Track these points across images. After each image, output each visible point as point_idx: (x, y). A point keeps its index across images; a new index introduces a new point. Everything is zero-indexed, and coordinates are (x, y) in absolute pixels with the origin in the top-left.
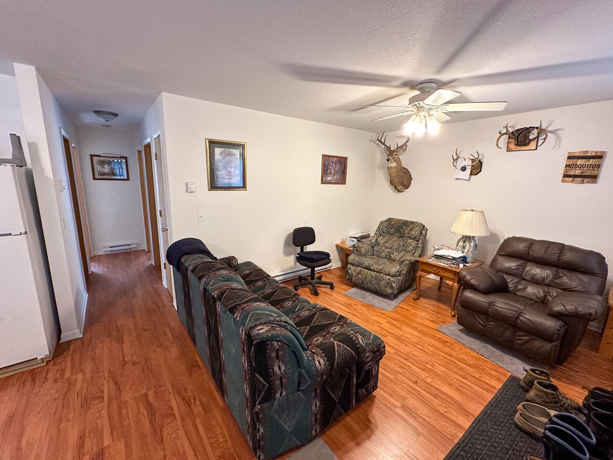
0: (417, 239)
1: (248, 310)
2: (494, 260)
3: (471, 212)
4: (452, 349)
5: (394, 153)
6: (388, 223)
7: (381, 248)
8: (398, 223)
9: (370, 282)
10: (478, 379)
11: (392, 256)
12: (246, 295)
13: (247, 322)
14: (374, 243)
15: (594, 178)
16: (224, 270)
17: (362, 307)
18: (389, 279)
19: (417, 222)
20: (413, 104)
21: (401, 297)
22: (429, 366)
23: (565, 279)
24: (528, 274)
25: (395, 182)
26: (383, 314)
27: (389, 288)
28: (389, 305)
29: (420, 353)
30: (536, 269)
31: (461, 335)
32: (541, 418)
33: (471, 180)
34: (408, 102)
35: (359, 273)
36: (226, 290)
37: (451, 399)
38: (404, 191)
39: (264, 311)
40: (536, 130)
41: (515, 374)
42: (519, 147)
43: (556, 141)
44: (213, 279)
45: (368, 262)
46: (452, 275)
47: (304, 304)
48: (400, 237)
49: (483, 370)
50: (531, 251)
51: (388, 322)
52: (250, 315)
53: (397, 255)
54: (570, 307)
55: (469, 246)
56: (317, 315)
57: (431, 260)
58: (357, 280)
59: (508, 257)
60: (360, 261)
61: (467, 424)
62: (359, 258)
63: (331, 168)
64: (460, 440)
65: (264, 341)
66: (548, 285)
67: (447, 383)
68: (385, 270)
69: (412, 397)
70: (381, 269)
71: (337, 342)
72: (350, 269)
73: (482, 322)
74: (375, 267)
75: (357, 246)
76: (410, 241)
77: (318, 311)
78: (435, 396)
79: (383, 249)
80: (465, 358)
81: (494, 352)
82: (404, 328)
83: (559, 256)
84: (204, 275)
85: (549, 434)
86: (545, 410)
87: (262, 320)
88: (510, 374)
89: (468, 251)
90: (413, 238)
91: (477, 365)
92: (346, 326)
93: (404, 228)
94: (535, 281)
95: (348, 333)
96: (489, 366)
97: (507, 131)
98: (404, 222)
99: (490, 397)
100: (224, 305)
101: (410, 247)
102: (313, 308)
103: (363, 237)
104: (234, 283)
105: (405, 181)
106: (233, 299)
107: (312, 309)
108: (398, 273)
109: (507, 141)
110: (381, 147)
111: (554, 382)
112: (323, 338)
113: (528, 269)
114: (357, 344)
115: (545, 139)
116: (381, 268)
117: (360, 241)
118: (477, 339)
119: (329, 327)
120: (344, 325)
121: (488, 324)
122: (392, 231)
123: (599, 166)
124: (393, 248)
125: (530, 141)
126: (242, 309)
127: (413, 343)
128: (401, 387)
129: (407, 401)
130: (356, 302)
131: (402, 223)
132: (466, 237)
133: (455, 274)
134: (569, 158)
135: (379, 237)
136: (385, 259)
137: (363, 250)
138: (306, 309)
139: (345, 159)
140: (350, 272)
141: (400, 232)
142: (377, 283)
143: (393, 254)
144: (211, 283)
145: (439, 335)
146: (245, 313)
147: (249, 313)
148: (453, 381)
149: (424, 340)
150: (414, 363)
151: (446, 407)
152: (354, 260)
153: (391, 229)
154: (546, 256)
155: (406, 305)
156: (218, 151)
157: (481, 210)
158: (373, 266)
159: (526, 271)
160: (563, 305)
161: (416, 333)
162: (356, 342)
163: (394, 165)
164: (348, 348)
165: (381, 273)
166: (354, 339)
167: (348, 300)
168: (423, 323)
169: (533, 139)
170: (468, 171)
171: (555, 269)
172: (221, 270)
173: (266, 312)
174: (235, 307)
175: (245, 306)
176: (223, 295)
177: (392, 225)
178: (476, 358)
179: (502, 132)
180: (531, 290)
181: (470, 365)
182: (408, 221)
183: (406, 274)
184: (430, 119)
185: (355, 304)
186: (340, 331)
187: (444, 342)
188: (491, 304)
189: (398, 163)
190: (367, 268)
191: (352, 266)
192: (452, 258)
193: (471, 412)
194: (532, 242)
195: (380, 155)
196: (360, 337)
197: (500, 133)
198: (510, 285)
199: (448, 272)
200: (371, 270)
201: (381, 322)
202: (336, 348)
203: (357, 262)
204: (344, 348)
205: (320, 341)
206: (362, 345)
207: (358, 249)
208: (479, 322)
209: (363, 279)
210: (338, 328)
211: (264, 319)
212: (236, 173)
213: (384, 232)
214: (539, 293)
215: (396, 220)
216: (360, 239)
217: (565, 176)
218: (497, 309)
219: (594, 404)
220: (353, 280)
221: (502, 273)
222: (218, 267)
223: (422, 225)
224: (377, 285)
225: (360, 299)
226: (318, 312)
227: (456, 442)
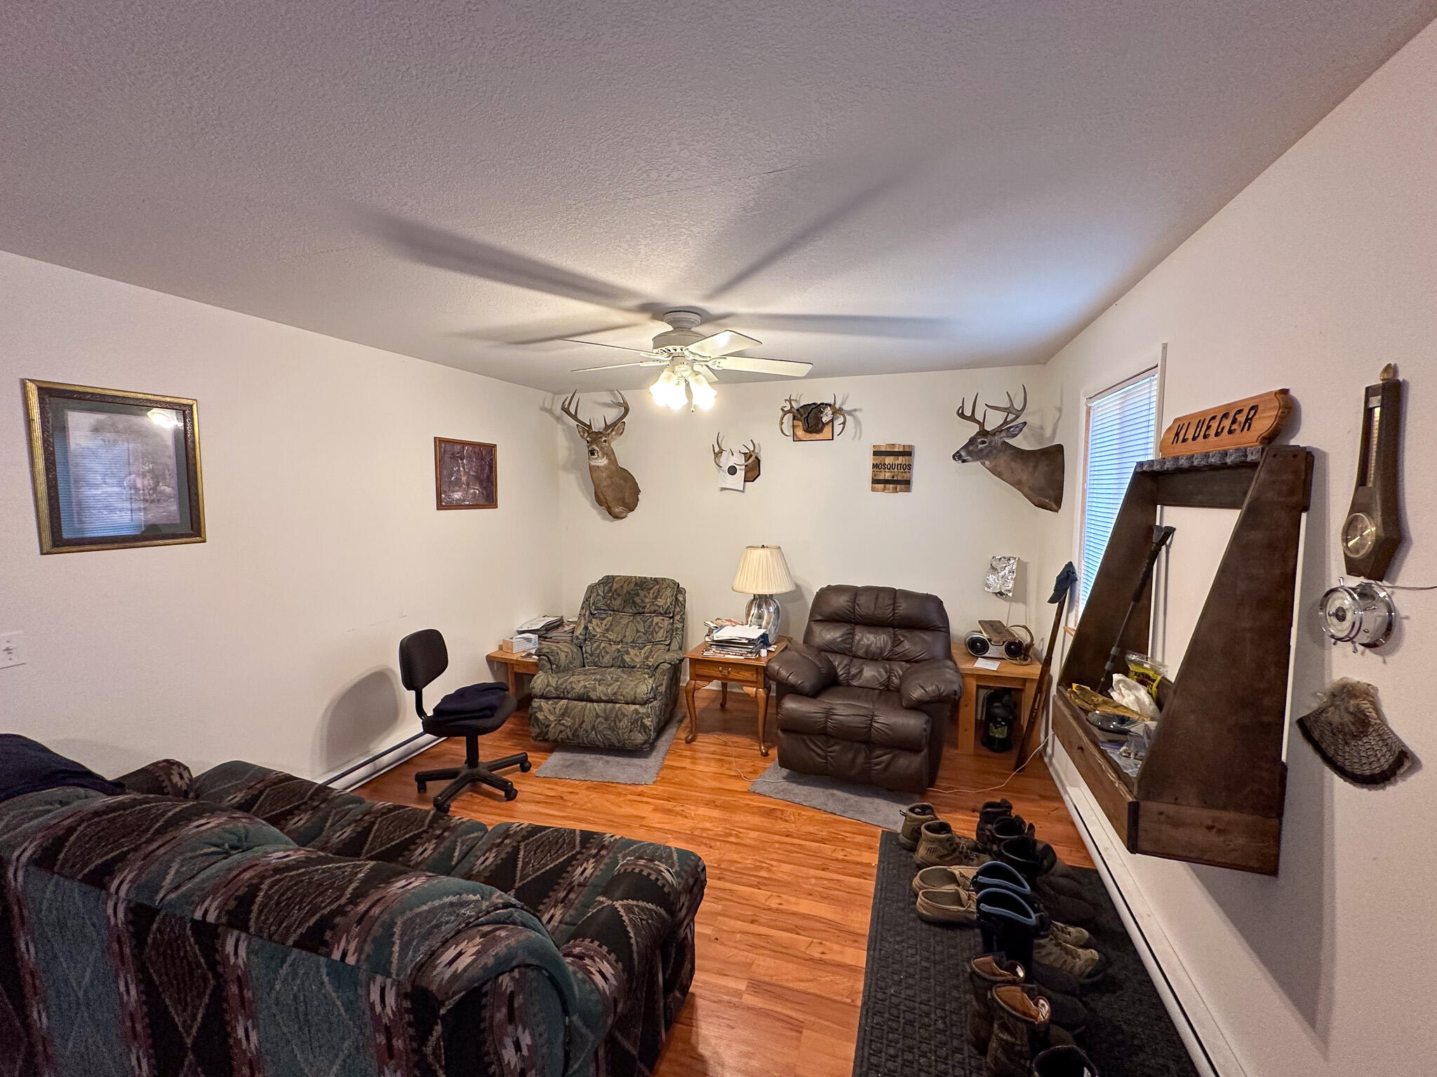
0: (670, 613)
1: (385, 917)
2: (809, 633)
3: (762, 551)
4: (786, 821)
5: (601, 438)
6: (607, 588)
7: (599, 646)
8: (626, 585)
9: (593, 728)
10: (843, 861)
11: (627, 658)
12: (339, 872)
13: (396, 955)
14: (580, 637)
15: (906, 484)
16: (201, 817)
17: (588, 793)
18: (637, 712)
19: (664, 579)
20: (664, 349)
21: (663, 744)
22: (763, 874)
23: (907, 645)
24: (860, 646)
25: (608, 498)
26: (639, 795)
27: (640, 732)
28: (646, 770)
29: (740, 853)
30: (868, 635)
31: (790, 788)
32: (944, 887)
33: (746, 490)
34: (652, 343)
35: (563, 715)
36: (255, 881)
37: (823, 923)
38: (626, 516)
39: (440, 897)
40: (829, 408)
41: (886, 826)
42: (809, 435)
43: (856, 428)
44: (171, 861)
45: (582, 683)
46: (752, 675)
47: (472, 836)
48: (634, 615)
49: (844, 840)
50: (857, 607)
51: (656, 810)
52: (397, 930)
53: (636, 655)
54: (931, 689)
55: (768, 613)
56: (522, 853)
57: (711, 652)
58: (561, 732)
59: (826, 623)
60: (562, 685)
61: (858, 957)
62: (559, 678)
63: (459, 471)
64: (864, 997)
65: (475, 987)
66: (888, 659)
67: (804, 893)
68: (624, 693)
69: (763, 955)
70: (615, 694)
71: (620, 902)
72: (540, 709)
73: (819, 751)
74: (601, 691)
75: (548, 650)
76: (656, 620)
77: (519, 842)
78: (795, 930)
79: (604, 648)
80: (811, 829)
81: (847, 799)
82: (691, 810)
83: (894, 609)
84: (122, 857)
85: (985, 907)
86: (945, 870)
87: (443, 928)
88: (880, 830)
89: (768, 623)
90: (662, 612)
91: (833, 835)
92: (608, 854)
93: (642, 593)
94: (873, 657)
95: (634, 869)
96: (849, 829)
97: (792, 407)
98: (639, 582)
99: (870, 886)
100: (270, 937)
101: (660, 634)
102: (506, 838)
103: (550, 628)
104: (269, 848)
105: (627, 495)
106: (301, 902)
107: (502, 842)
108: (652, 695)
109: (791, 424)
110: (564, 423)
111: (942, 818)
112: (564, 907)
113: (857, 638)
114: (664, 886)
115: (844, 423)
116: (615, 690)
117: (546, 638)
118: (816, 786)
119: (568, 872)
120: (602, 853)
121: (830, 752)
122: (617, 603)
123: (909, 467)
124: (625, 640)
125: (824, 425)
126: (359, 922)
127: (720, 836)
128: (734, 945)
129: (754, 966)
130: (572, 786)
131: (636, 584)
132: (761, 596)
133: (757, 673)
134: (876, 453)
135: (590, 622)
136: (612, 669)
137: (563, 656)
138: (485, 847)
139: (491, 448)
140: (540, 716)
141: (634, 602)
142: (610, 728)
143: (628, 653)
144: (169, 878)
145: (757, 802)
146: (377, 930)
147: (392, 924)
148: (811, 885)
149: (737, 822)
150: (735, 880)
151: (821, 943)
152: (547, 686)
153: (615, 599)
154: (879, 612)
155: (677, 758)
156: (80, 423)
157: (778, 545)
158: (594, 690)
159: (856, 641)
160: (923, 688)
161: (716, 813)
162: (659, 883)
163: (602, 462)
164: (650, 906)
165: (617, 703)
166: (653, 877)
167: (551, 786)
168: (721, 786)
169: (828, 423)
170: (741, 474)
171: (891, 630)
172: (190, 821)
173: (446, 900)
174: (326, 923)
175: (362, 908)
176: (254, 902)
177: (615, 590)
178: (825, 823)
179: (785, 409)
180: (870, 673)
181: (823, 841)
182: (645, 578)
183: (666, 692)
184: (697, 380)
185: (572, 790)
186: (598, 873)
187: (769, 813)
188: (828, 713)
189: (610, 459)
190: (580, 698)
191: (543, 703)
192: (747, 642)
193: (858, 931)
194: (854, 592)
195: (564, 443)
196: (663, 867)
197: (782, 410)
198: (840, 672)
199: (746, 670)
200: (592, 701)
201: (644, 815)
202: (625, 918)
203: (556, 689)
204: (642, 909)
205: (557, 918)
206: (673, 885)
207: (552, 658)
208: (814, 752)
209: (576, 726)
210: (590, 866)
211: (447, 923)
212: (162, 492)
213: (600, 610)
214: (880, 675)
215: (621, 579)
216: (544, 633)
217: (875, 481)
218: (840, 721)
219: (999, 831)
220: (551, 736)
221: (826, 654)
222: (170, 814)
223: (675, 583)
224: (609, 733)
225: (580, 777)
226: (522, 844)
227: (859, 1003)
